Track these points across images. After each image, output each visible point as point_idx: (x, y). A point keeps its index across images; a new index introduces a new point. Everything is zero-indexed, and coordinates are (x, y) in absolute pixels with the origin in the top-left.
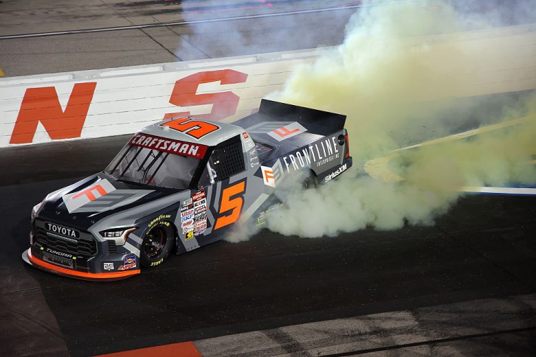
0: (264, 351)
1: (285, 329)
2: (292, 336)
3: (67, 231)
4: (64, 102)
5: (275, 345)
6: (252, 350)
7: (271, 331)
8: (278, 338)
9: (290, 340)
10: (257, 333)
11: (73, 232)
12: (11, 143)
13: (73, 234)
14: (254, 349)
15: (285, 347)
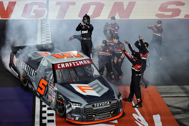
0: (178, 92)
1: (186, 86)
2: (188, 89)
3: (105, 104)
4: (125, 7)
5: (181, 91)
6: (174, 91)
7: (181, 86)
8: (183, 89)
9: (187, 90)
10: (176, 86)
11: (108, 102)
12: (108, 18)
13: (108, 103)
14: (175, 91)
15: (185, 92)
